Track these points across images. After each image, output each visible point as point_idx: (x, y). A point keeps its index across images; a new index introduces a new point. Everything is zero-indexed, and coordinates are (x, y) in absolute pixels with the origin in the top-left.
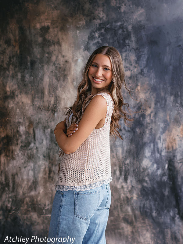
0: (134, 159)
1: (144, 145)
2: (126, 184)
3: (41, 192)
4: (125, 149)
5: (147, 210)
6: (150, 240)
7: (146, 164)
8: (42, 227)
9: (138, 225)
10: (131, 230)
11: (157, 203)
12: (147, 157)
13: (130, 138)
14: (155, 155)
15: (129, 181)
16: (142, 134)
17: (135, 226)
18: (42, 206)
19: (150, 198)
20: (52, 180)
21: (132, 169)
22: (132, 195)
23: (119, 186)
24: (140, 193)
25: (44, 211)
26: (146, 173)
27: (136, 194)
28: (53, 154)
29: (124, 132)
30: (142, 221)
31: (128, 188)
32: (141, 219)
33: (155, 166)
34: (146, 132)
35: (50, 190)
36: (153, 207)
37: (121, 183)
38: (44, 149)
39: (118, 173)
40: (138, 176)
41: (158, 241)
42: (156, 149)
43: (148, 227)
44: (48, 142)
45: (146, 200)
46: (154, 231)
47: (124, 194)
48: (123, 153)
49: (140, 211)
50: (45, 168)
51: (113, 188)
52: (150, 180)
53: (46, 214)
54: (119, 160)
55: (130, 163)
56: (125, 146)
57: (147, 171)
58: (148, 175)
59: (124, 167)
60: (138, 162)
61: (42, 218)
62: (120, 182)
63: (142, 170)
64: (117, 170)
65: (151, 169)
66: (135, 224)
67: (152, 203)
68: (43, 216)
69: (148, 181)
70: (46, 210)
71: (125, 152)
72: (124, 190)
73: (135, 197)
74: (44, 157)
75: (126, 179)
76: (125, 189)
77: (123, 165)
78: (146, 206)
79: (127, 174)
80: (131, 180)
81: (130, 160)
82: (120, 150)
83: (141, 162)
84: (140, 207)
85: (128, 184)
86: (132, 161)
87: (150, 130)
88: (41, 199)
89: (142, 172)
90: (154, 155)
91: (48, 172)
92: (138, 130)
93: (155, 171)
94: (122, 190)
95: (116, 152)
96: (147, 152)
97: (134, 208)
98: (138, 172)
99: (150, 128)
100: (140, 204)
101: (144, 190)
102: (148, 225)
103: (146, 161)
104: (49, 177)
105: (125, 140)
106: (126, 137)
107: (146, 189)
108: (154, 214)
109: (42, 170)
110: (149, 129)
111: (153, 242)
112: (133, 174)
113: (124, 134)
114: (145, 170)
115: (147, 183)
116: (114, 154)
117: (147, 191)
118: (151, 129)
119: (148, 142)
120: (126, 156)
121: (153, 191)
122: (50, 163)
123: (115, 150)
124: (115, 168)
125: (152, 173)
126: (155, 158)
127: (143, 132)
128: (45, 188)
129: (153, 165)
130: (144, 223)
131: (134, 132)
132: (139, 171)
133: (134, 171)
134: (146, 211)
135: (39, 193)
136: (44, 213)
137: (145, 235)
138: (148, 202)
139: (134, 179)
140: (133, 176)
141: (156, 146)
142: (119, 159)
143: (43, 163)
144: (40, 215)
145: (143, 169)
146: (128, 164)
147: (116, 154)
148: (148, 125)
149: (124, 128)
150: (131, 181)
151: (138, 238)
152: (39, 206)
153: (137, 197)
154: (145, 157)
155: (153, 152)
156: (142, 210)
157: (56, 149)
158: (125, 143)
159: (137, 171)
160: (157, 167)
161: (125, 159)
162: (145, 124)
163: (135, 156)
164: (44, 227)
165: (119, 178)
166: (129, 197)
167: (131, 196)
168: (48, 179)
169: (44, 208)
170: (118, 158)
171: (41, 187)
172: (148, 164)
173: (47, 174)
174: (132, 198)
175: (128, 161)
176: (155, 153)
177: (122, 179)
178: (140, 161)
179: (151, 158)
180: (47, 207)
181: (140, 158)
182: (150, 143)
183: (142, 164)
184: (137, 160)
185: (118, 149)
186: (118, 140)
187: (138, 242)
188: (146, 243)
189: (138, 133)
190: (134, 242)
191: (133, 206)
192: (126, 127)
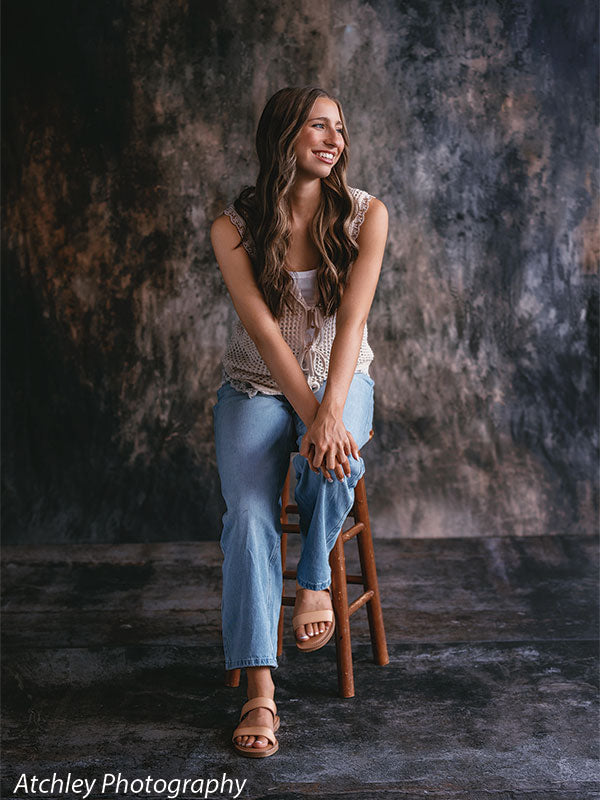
0: (496, 294)
1: (523, 256)
2: (474, 361)
4: (473, 267)
5: (531, 431)
6: (538, 510)
7: (528, 308)
9: (507, 469)
10: (487, 484)
11: (556, 412)
12: (530, 290)
13: (486, 239)
14: (553, 285)
15: (482, 354)
16: (519, 227)
17: (497, 473)
19: (539, 398)
21: (490, 323)
22: (491, 390)
23: (455, 368)
24: (511, 386)
26: (528, 336)
27: (501, 389)
29: (468, 221)
30: (516, 460)
31: (478, 372)
32: (513, 453)
33: (553, 313)
34: (528, 221)
36: (546, 423)
37: (463, 358)
39: (453, 331)
40: (507, 340)
41: (559, 512)
42: (554, 268)
43: (533, 477)
45: (529, 404)
46: (548, 486)
47: (470, 388)
48: (465, 278)
49: (512, 434)
51: (441, 371)
52: (538, 352)
54: (456, 298)
55: (486, 307)
56: (473, 259)
57: (530, 328)
58: (534, 337)
59: (468, 315)
60: (506, 304)
62: (458, 356)
63: (517, 325)
64: (450, 323)
65: (540, 323)
66: (497, 466)
67: (544, 413)
69: (534, 355)
71: (472, 275)
72: (468, 379)
73: (498, 395)
75: (474, 349)
76: (473, 376)
77: (466, 312)
78: (526, 419)
79: (478, 335)
80: (488, 350)
81: (485, 298)
82: (459, 271)
83: (516, 304)
84: (512, 424)
85: (480, 362)
86: (490, 300)
87: (539, 218)
89: (518, 329)
90: (549, 285)
92: (506, 218)
93: (552, 327)
94: (463, 376)
95: (450, 278)
96: (532, 278)
97: (496, 425)
98: (507, 330)
99: (538, 211)
100: (512, 414)
101: (523, 378)
102: (532, 469)
103: (529, 299)
105: (472, 244)
106: (474, 236)
107: (527, 376)
108: (549, 441)
110: (537, 215)
111: (544, 515)
112: (493, 335)
113: (470, 229)
114: (525, 323)
115: (531, 359)
116: (445, 285)
117: (530, 379)
118: (543, 213)
119: (535, 248)
120: (473, 288)
121: (547, 379)
123: (447, 269)
124: (446, 319)
125: (544, 332)
126: (553, 290)
127: (521, 223)
129: (546, 310)
130: (523, 464)
131: (497, 223)
132: (509, 325)
133: (495, 326)
134: (527, 434)
137: (523, 496)
138: (532, 408)
139: (496, 349)
140: (494, 339)
141: (555, 261)
142: (456, 295)
145: (521, 320)
146: (479, 307)
147: (450, 282)
148: (535, 204)
149: (470, 212)
150: (488, 354)
151: (505, 503)
153: (503, 395)
154: (526, 289)
155: (547, 277)
156: (515, 430)
158: (471, 253)
159: (505, 328)
160: (557, 317)
161: (471, 294)
162: (526, 200)
163: (500, 287)
165: (456, 347)
166: (483, 396)
167: (489, 393)
170: (453, 293)
172: (532, 309)
174: (490, 398)
175: (479, 301)
176: (553, 279)
177: (464, 348)
178: (513, 300)
179: (541, 293)
181: (512, 293)
182: (539, 251)
183: (516, 309)
184: (503, 299)
185: (455, 267)
186: (452, 244)
187: (505, 514)
188: (527, 517)
189: (508, 226)
190: (495, 514)
191: (492, 421)
192: (475, 208)
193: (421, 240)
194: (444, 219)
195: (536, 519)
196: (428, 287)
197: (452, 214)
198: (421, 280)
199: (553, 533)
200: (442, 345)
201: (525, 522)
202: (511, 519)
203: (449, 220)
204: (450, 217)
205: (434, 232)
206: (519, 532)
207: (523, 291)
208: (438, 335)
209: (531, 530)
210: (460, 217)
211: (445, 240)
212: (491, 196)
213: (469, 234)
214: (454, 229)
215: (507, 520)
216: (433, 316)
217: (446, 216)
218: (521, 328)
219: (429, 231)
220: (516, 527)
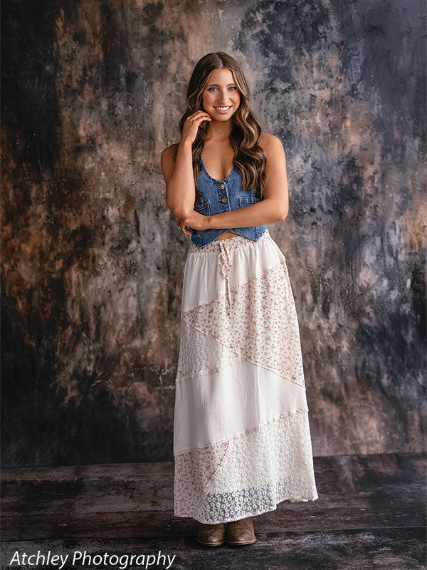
0: (341, 269)
1: (362, 240)
2: (326, 321)
3: (153, 340)
4: (323, 249)
5: (371, 374)
6: (378, 434)
7: (366, 279)
8: (157, 411)
9: (353, 403)
10: (338, 415)
11: (390, 358)
12: (367, 265)
13: (333, 227)
14: (385, 261)
15: (332, 315)
16: (358, 216)
17: (346, 406)
18: (157, 368)
19: (376, 348)
20: (175, 315)
21: (338, 291)
22: (339, 343)
23: (312, 326)
24: (355, 339)
25: (160, 378)
26: (367, 300)
27: (347, 342)
28: (177, 263)
29: (319, 213)
30: (361, 396)
31: (330, 328)
32: (358, 391)
33: (385, 282)
34: (365, 213)
35: (171, 335)
36: (382, 366)
37: (317, 319)
38: (158, 252)
39: (309, 298)
40: (351, 304)
41: (394, 436)
42: (386, 248)
43: (374, 408)
44: (165, 237)
45: (369, 353)
46: (385, 415)
47: (323, 341)
48: (318, 257)
49: (357, 376)
50: (161, 291)
52: (375, 313)
53: (164, 384)
54: (311, 272)
55: (334, 279)
56: (324, 243)
57: (368, 294)
58: (371, 301)
59: (321, 285)
60: (350, 276)
61: (157, 393)
62: (314, 317)
63: (358, 292)
64: (307, 292)
65: (376, 290)
66: (346, 401)
67: (381, 359)
68: (159, 388)
69: (372, 315)
70: (163, 377)
71: (323, 255)
72: (322, 334)
73: (345, 346)
74: (159, 268)
76: (325, 332)
77: (319, 283)
78: (367, 364)
79: (329, 300)
80: (336, 312)
81: (334, 272)
82: (313, 252)
83: (357, 276)
84: (356, 368)
85: (330, 321)
86: (337, 273)
87: (373, 210)
88: (153, 355)
89: (359, 296)
90: (381, 261)
91: (166, 299)
92: (347, 210)
93: (385, 293)
94: (319, 332)
95: (306, 257)
96: (369, 256)
97: (344, 369)
98: (350, 296)
99: (372, 205)
100: (357, 360)
101: (363, 332)
102: (373, 403)
103: (367, 272)
104: (170, 309)
105: (322, 231)
106: (324, 225)
107: (367, 331)
108: (385, 381)
109: (155, 295)
110: (371, 208)
111: (382, 438)
112: (340, 300)
113: (321, 219)
114: (364, 291)
115: (369, 318)
116: (302, 260)
117: (369, 334)
118: (376, 206)
119: (370, 233)
120: (324, 264)
121: (382, 334)
122: (170, 280)
123: (304, 251)
124: (304, 289)
125: (379, 297)
126: (385, 265)
127: (360, 214)
128: (162, 331)
130: (366, 399)
131: (341, 214)
132: (352, 293)
133: (341, 294)
134: (368, 375)
135: (150, 342)
136: (162, 383)
137: (366, 423)
138: (371, 356)
139: (343, 311)
140: (341, 304)
141: (386, 242)
142: (311, 270)
143: (157, 281)
144: (153, 386)
145: (361, 289)
146: (329, 279)
147: (306, 260)
148: (369, 199)
149: (320, 207)
150: (337, 315)
151: (353, 429)
152: (151, 369)
153: (349, 346)
154: (365, 264)
155: (381, 255)
156: (359, 373)
157: (182, 253)
158: (322, 238)
159: (349, 294)
160: (388, 285)
161: (323, 269)
162: (363, 197)
163: (345, 264)
164: (161, 411)
165: (312, 310)
166: (334, 347)
167: (338, 345)
168: (166, 314)
169: (160, 371)
170: (309, 269)
171: (153, 330)
172: (369, 280)
173: (165, 304)
174: (339, 349)
175: (329, 275)
176: (384, 256)
177: (318, 311)
178: (354, 273)
179: (376, 267)
180: (167, 371)
181: (354, 267)
182: (373, 236)
183: (357, 280)
184: (347, 272)
185: (310, 249)
186: (307, 231)
187: (353, 438)
188: (370, 439)
189: (349, 217)
190: (345, 438)
191: (341, 366)
192: (324, 203)
193: (283, 229)
194: (301, 212)
195: (377, 442)
197: (306, 208)
199: (390, 452)
201: (368, 444)
202: (359, 442)
203: (305, 213)
204: (305, 211)
205: (293, 222)
206: (364, 451)
207: (362, 266)
209: (373, 450)
210: (313, 210)
211: (302, 228)
212: (335, 194)
213: (320, 223)
214: (308, 219)
215: (354, 442)
217: (302, 210)
218: (361, 294)
219: (289, 222)
220: (361, 448)
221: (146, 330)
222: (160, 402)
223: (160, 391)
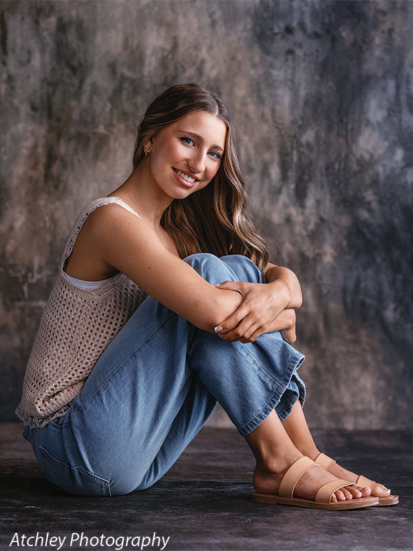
0: (329, 128)
1: (366, 83)
2: (300, 210)
3: (18, 224)
4: (303, 93)
5: (368, 301)
6: (373, 399)
7: (369, 147)
8: (17, 341)
9: (336, 346)
10: (311, 365)
11: (400, 277)
12: (372, 125)
13: (321, 59)
14: (400, 120)
15: (310, 202)
16: (361, 46)
17: (324, 351)
18: (20, 271)
19: (379, 260)
20: (56, 187)
21: (321, 163)
22: (320, 247)
23: (276, 218)
24: (345, 243)
25: (25, 288)
26: (368, 180)
27: (332, 246)
28: (64, 102)
29: (299, 36)
30: (349, 337)
31: (305, 223)
32: (345, 327)
33: (399, 154)
34: (372, 40)
35: (47, 218)
36: (387, 290)
37: (286, 206)
38: (34, 82)
39: (275, 172)
40: (342, 186)
41: (400, 403)
42: (403, 98)
43: (369, 358)
44: (47, 59)
45: (366, 266)
46: (387, 369)
47: (294, 243)
48: (293, 106)
49: (345, 303)
50: (36, 146)
51: (259, 221)
52: (381, 202)
53: (31, 298)
54: (280, 130)
55: (317, 143)
56: (303, 85)
57: (371, 172)
58: (375, 183)
59: (295, 153)
60: (342, 141)
61: (18, 311)
62: (280, 203)
63: (355, 167)
64: (272, 162)
65: (384, 166)
66: (324, 343)
67: (385, 278)
68: (21, 304)
69: (375, 205)
70: (30, 286)
71: (301, 103)
72: (292, 232)
73: (329, 254)
74: (34, 108)
75: (300, 195)
76: (298, 229)
77: (293, 148)
78: (362, 285)
79: (306, 178)
80: (318, 197)
81: (317, 133)
82: (285, 97)
83: (354, 141)
84: (344, 291)
85: (307, 211)
86: (323, 135)
87: (386, 35)
88: (16, 249)
89: (355, 173)
90: (395, 120)
91: (43, 160)
92: (346, 34)
93: (398, 171)
94: (286, 229)
95: (274, 105)
96: (375, 110)
97: (325, 291)
98: (341, 173)
99: (385, 27)
100: (346, 278)
101: (359, 233)
102: (368, 348)
103: (370, 136)
104: (48, 176)
105: (303, 65)
106: (305, 55)
107: (365, 231)
108: (390, 314)
109: (25, 152)
110: (383, 32)
111: (380, 405)
112: (324, 179)
113: (301, 46)
114: (364, 165)
115: (370, 210)
116: (267, 111)
117: (369, 236)
118: (391, 31)
119: (380, 73)
120: (302, 119)
121: (390, 237)
122: (51, 129)
123: (270, 95)
124: (267, 156)
125: (388, 178)
126: (401, 126)
127: (364, 41)
128: (33, 211)
129: (391, 150)
130: (356, 342)
131: (333, 40)
132: (344, 170)
133: (327, 168)
134: (363, 304)
135: (11, 228)
136: (27, 296)
137: (356, 380)
138: (370, 272)
139: (328, 197)
140: (326, 184)
141: (403, 90)
142: (281, 127)
143: (30, 128)
144: (12, 300)
145: (360, 162)
146: (308, 144)
147: (273, 111)
148: (381, 18)
149: (302, 25)
150: (318, 202)
151: (333, 389)
152: (11, 271)
153: (335, 254)
154: (368, 123)
155: (394, 110)
156: (349, 299)
157: (73, 86)
158: (302, 76)
159: (339, 170)
160: (404, 159)
161: (300, 127)
162: (371, 14)
163: (335, 120)
164: (22, 341)
165: (278, 192)
166: (310, 254)
167: (317, 251)
168: (41, 183)
169: (25, 277)
170: (277, 125)
171: (18, 209)
172: (374, 148)
173: (41, 168)
174: (318, 258)
175: (309, 136)
176: (400, 112)
177: (288, 195)
178: (350, 136)
179: (386, 128)
180: (37, 276)
181: (350, 127)
182: (384, 77)
183: (354, 148)
184: (339, 135)
185: (280, 92)
186: (278, 63)
187: (333, 403)
188: (360, 407)
189: (347, 44)
190: (320, 403)
191: (319, 286)
192: (308, 21)
193: (239, 57)
194: (269, 33)
195: (371, 411)
196: (247, 116)
197: (279, 27)
198: (238, 106)
199: (391, 428)
200: (261, 189)
201: (357, 414)
202: (340, 410)
203: (276, 34)
204: (276, 30)
205: (256, 48)
206: (349, 425)
207: (363, 126)
208: (256, 176)
209: (363, 424)
210: (289, 30)
211: (269, 59)
212: (327, 6)
213: (299, 52)
214: (281, 45)
215: (335, 410)
216: (252, 152)
217: (272, 29)
218: (359, 171)
219: (250, 47)
220: (345, 419)
221: (6, 208)
222: (22, 326)
223: (22, 309)
